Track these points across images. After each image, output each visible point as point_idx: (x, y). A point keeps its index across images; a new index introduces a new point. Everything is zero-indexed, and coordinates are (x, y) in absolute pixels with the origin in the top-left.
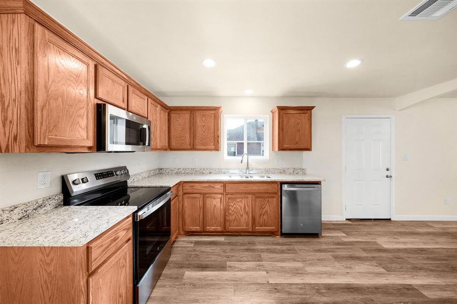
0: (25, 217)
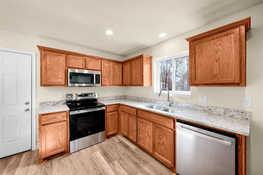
0: (54, 105)
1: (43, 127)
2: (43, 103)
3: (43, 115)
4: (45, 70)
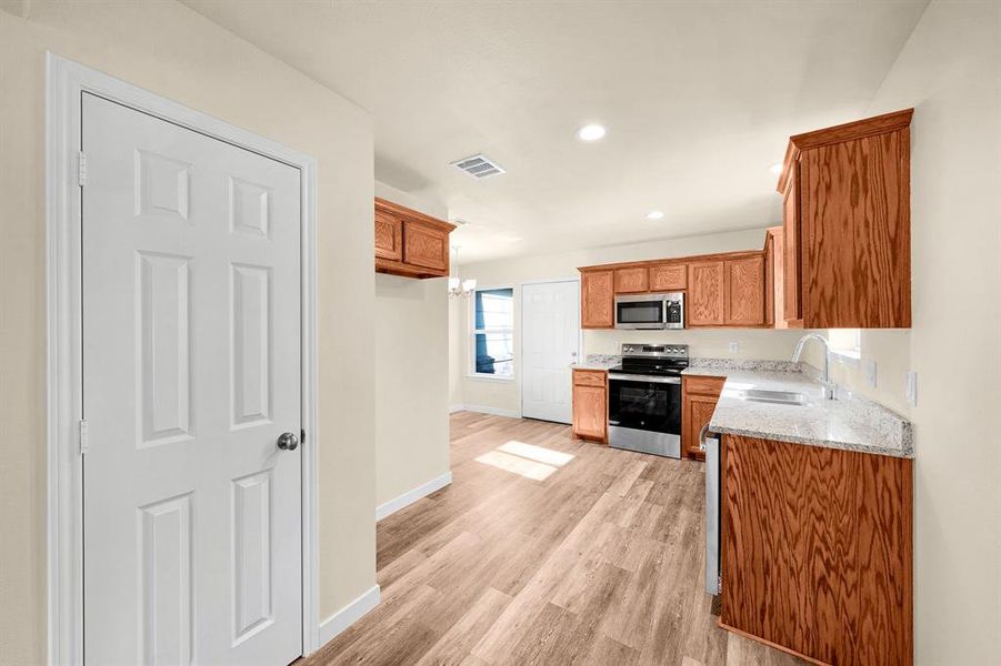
1: (576, 388)
2: (590, 357)
3: (577, 370)
4: (587, 302)
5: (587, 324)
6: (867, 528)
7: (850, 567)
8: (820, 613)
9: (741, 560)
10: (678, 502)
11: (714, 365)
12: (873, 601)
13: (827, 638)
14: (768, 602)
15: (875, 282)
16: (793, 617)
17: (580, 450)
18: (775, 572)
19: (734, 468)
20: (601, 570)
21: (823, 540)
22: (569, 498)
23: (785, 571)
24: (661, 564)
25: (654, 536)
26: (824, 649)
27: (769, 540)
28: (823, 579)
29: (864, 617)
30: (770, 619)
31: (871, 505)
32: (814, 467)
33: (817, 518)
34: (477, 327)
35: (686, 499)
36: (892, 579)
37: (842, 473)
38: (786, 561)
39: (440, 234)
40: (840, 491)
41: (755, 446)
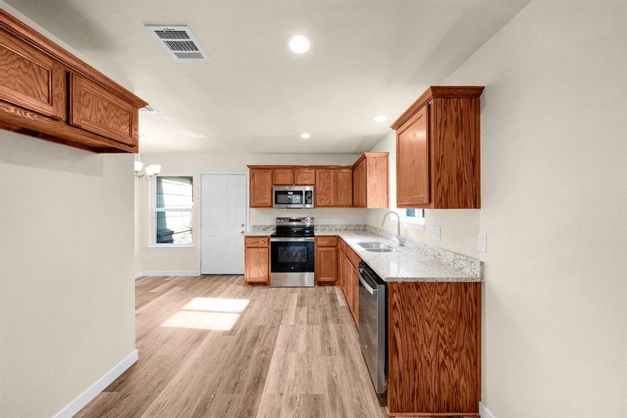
1: (248, 250)
2: (254, 226)
3: (248, 237)
4: (253, 189)
5: (254, 204)
6: (462, 324)
7: (455, 350)
8: (442, 383)
9: (401, 364)
10: (325, 319)
11: (327, 228)
12: (465, 367)
13: (445, 397)
14: (416, 387)
15: (466, 182)
16: (429, 392)
17: (252, 294)
18: (420, 364)
19: (397, 303)
20: (302, 403)
21: (443, 338)
22: (256, 340)
23: (425, 364)
24: (336, 376)
25: (323, 352)
26: (443, 403)
27: (416, 347)
28: (443, 362)
29: (461, 377)
30: (417, 397)
31: (464, 312)
32: (439, 294)
33: (441, 326)
34: (158, 206)
35: (329, 315)
36: (472, 350)
37: (451, 296)
38: (425, 358)
39: (128, 106)
40: (451, 307)
41: (409, 287)
